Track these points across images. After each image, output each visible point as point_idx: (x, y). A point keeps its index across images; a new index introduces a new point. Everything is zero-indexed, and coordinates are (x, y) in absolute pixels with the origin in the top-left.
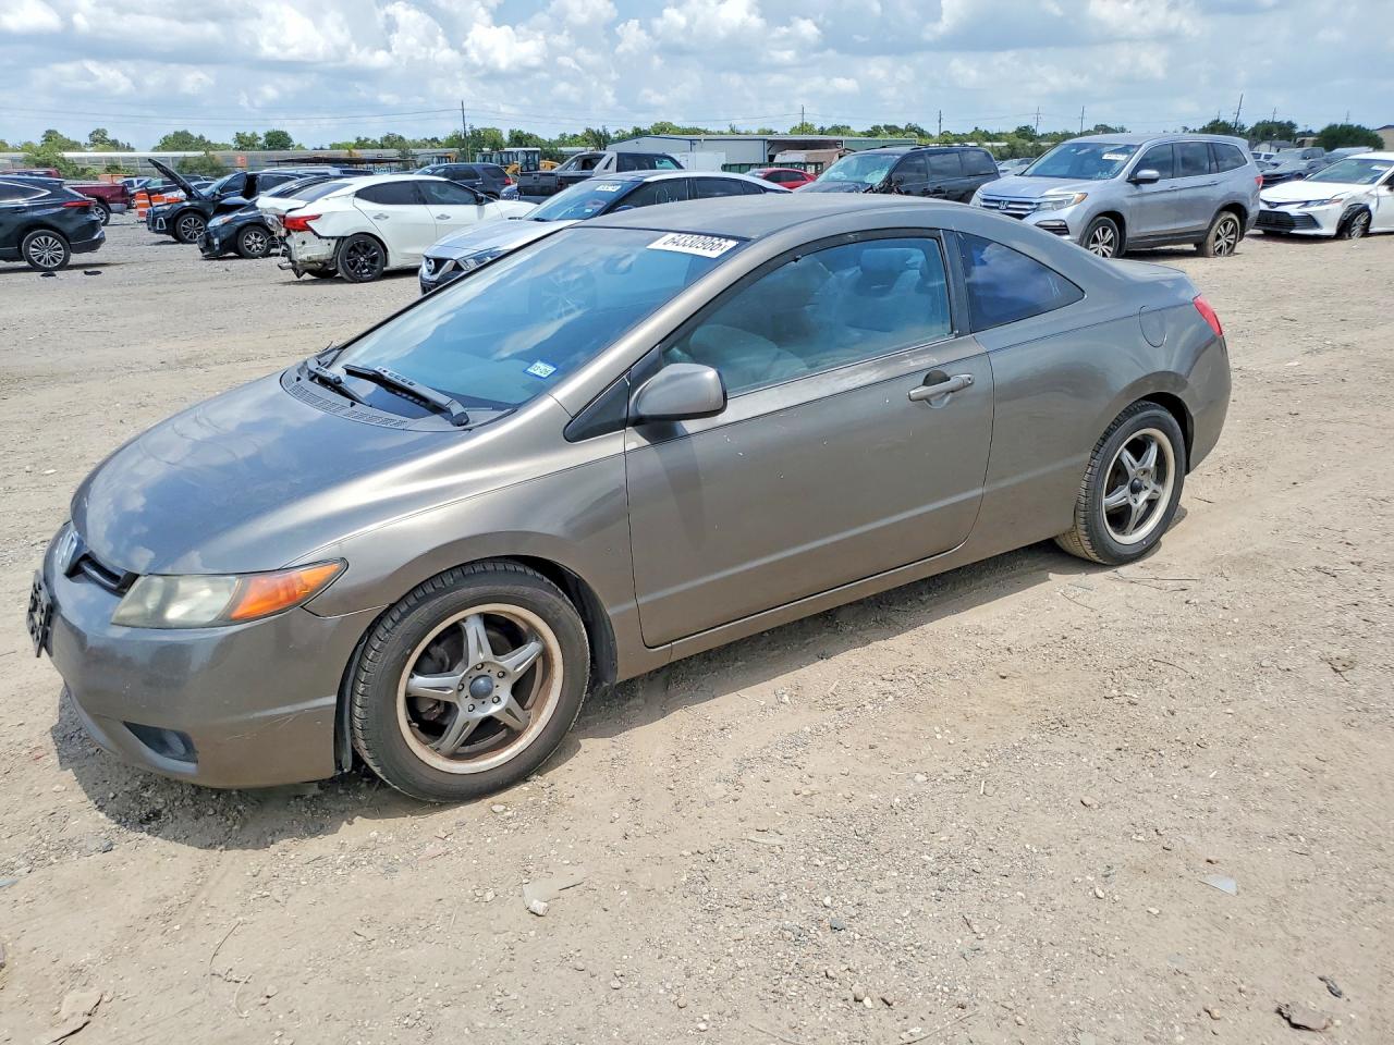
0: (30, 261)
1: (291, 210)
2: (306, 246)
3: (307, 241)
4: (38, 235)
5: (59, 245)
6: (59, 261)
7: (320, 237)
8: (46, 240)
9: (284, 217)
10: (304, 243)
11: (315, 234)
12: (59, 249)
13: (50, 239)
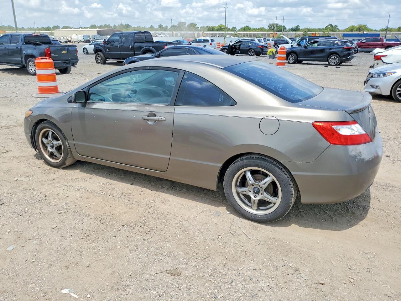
0: (329, 63)
1: (378, 53)
2: (378, 65)
3: (379, 64)
4: (333, 56)
5: (337, 59)
6: (336, 63)
7: (384, 63)
8: (335, 57)
9: (375, 55)
10: (378, 64)
11: (383, 61)
12: (337, 60)
13: (336, 57)
